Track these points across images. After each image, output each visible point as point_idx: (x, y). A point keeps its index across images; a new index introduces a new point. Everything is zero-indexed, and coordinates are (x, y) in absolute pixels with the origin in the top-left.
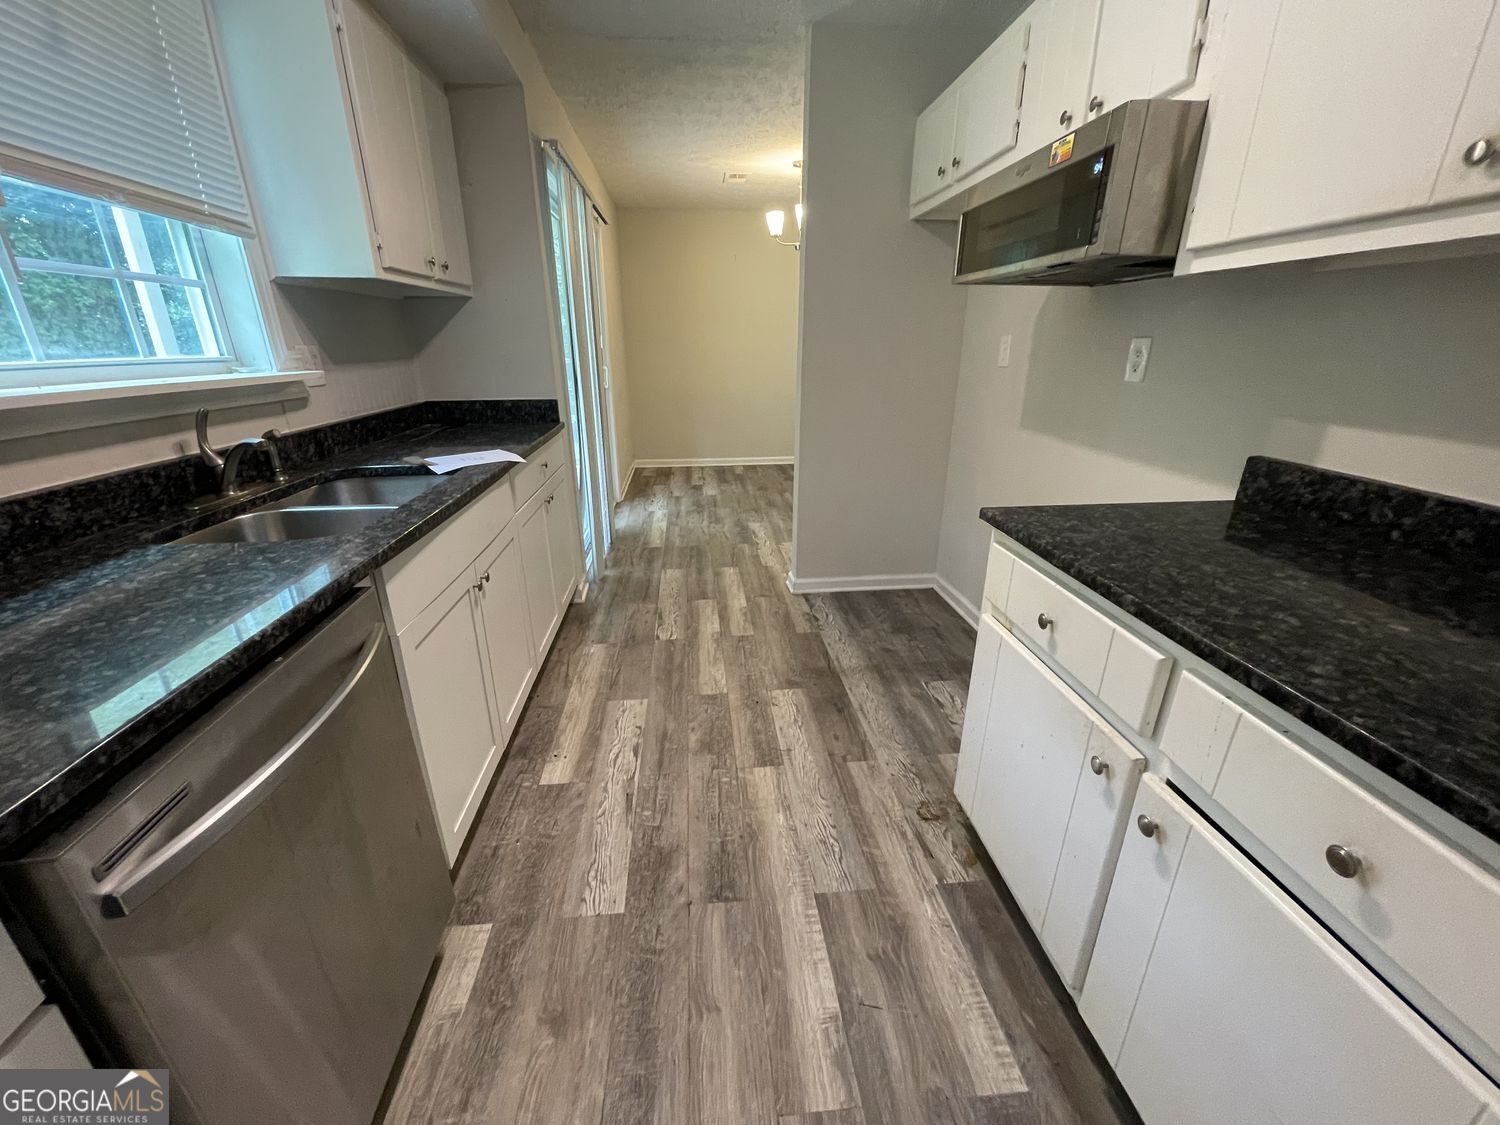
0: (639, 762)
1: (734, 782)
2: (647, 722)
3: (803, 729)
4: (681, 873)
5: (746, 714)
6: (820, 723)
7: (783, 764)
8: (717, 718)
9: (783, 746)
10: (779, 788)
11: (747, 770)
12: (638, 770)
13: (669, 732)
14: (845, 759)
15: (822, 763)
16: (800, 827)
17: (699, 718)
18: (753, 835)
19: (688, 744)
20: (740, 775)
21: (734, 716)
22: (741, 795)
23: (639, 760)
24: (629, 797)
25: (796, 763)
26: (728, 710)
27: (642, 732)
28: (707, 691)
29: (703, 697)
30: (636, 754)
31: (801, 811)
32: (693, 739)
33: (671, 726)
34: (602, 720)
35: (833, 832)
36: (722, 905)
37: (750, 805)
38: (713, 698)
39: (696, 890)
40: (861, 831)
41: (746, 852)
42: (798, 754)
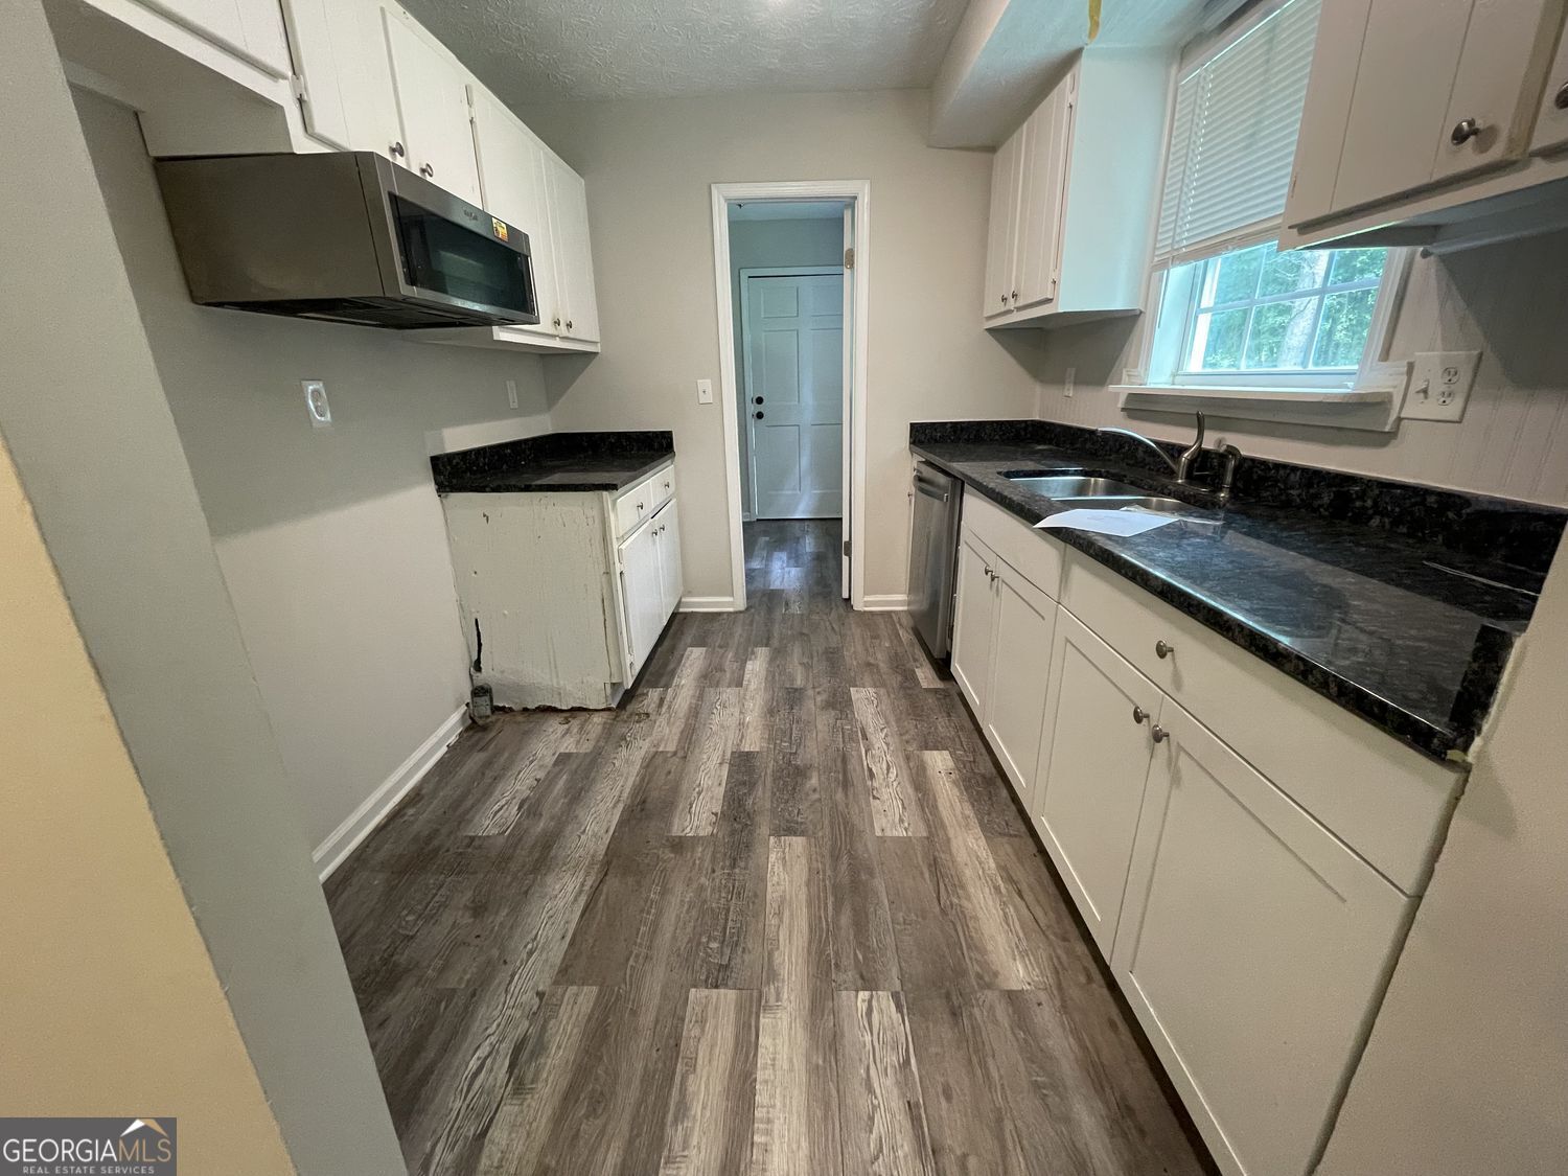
0: (865, 764)
1: (778, 742)
2: (868, 804)
3: (698, 782)
4: (819, 699)
5: (754, 803)
6: (675, 790)
7: (733, 753)
8: (787, 802)
9: (726, 768)
10: (743, 736)
11: (765, 749)
12: (864, 758)
13: (840, 789)
14: (675, 754)
15: (697, 750)
16: (737, 714)
17: (807, 804)
18: (771, 712)
19: (819, 775)
20: (772, 746)
21: (768, 805)
22: (773, 735)
23: (866, 767)
24: (865, 737)
25: (720, 752)
26: (773, 811)
27: (871, 793)
28: (798, 843)
29: (802, 834)
30: (870, 770)
31: (732, 722)
32: (814, 781)
33: (839, 796)
34: (923, 810)
35: (715, 711)
36: (795, 686)
37: (770, 727)
38: (791, 831)
39: (810, 692)
40: (695, 712)
41: (778, 705)
42: (716, 758)
